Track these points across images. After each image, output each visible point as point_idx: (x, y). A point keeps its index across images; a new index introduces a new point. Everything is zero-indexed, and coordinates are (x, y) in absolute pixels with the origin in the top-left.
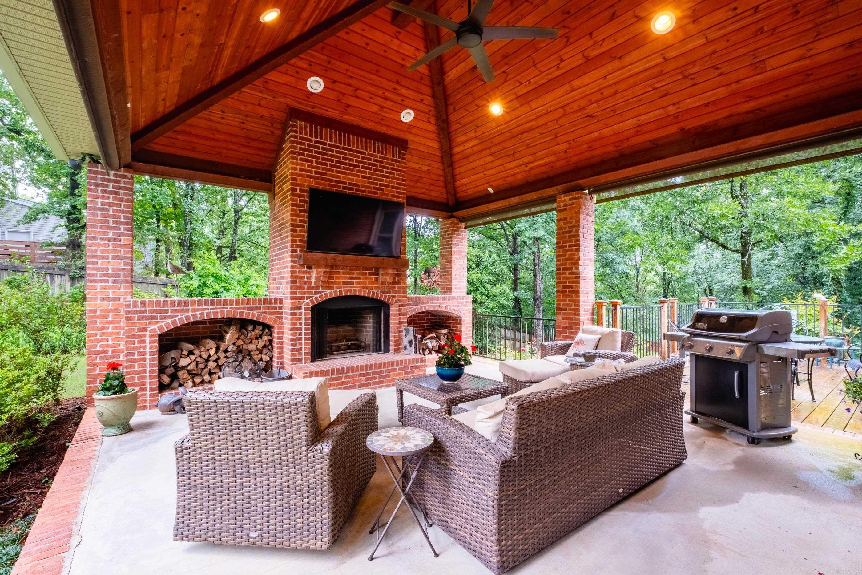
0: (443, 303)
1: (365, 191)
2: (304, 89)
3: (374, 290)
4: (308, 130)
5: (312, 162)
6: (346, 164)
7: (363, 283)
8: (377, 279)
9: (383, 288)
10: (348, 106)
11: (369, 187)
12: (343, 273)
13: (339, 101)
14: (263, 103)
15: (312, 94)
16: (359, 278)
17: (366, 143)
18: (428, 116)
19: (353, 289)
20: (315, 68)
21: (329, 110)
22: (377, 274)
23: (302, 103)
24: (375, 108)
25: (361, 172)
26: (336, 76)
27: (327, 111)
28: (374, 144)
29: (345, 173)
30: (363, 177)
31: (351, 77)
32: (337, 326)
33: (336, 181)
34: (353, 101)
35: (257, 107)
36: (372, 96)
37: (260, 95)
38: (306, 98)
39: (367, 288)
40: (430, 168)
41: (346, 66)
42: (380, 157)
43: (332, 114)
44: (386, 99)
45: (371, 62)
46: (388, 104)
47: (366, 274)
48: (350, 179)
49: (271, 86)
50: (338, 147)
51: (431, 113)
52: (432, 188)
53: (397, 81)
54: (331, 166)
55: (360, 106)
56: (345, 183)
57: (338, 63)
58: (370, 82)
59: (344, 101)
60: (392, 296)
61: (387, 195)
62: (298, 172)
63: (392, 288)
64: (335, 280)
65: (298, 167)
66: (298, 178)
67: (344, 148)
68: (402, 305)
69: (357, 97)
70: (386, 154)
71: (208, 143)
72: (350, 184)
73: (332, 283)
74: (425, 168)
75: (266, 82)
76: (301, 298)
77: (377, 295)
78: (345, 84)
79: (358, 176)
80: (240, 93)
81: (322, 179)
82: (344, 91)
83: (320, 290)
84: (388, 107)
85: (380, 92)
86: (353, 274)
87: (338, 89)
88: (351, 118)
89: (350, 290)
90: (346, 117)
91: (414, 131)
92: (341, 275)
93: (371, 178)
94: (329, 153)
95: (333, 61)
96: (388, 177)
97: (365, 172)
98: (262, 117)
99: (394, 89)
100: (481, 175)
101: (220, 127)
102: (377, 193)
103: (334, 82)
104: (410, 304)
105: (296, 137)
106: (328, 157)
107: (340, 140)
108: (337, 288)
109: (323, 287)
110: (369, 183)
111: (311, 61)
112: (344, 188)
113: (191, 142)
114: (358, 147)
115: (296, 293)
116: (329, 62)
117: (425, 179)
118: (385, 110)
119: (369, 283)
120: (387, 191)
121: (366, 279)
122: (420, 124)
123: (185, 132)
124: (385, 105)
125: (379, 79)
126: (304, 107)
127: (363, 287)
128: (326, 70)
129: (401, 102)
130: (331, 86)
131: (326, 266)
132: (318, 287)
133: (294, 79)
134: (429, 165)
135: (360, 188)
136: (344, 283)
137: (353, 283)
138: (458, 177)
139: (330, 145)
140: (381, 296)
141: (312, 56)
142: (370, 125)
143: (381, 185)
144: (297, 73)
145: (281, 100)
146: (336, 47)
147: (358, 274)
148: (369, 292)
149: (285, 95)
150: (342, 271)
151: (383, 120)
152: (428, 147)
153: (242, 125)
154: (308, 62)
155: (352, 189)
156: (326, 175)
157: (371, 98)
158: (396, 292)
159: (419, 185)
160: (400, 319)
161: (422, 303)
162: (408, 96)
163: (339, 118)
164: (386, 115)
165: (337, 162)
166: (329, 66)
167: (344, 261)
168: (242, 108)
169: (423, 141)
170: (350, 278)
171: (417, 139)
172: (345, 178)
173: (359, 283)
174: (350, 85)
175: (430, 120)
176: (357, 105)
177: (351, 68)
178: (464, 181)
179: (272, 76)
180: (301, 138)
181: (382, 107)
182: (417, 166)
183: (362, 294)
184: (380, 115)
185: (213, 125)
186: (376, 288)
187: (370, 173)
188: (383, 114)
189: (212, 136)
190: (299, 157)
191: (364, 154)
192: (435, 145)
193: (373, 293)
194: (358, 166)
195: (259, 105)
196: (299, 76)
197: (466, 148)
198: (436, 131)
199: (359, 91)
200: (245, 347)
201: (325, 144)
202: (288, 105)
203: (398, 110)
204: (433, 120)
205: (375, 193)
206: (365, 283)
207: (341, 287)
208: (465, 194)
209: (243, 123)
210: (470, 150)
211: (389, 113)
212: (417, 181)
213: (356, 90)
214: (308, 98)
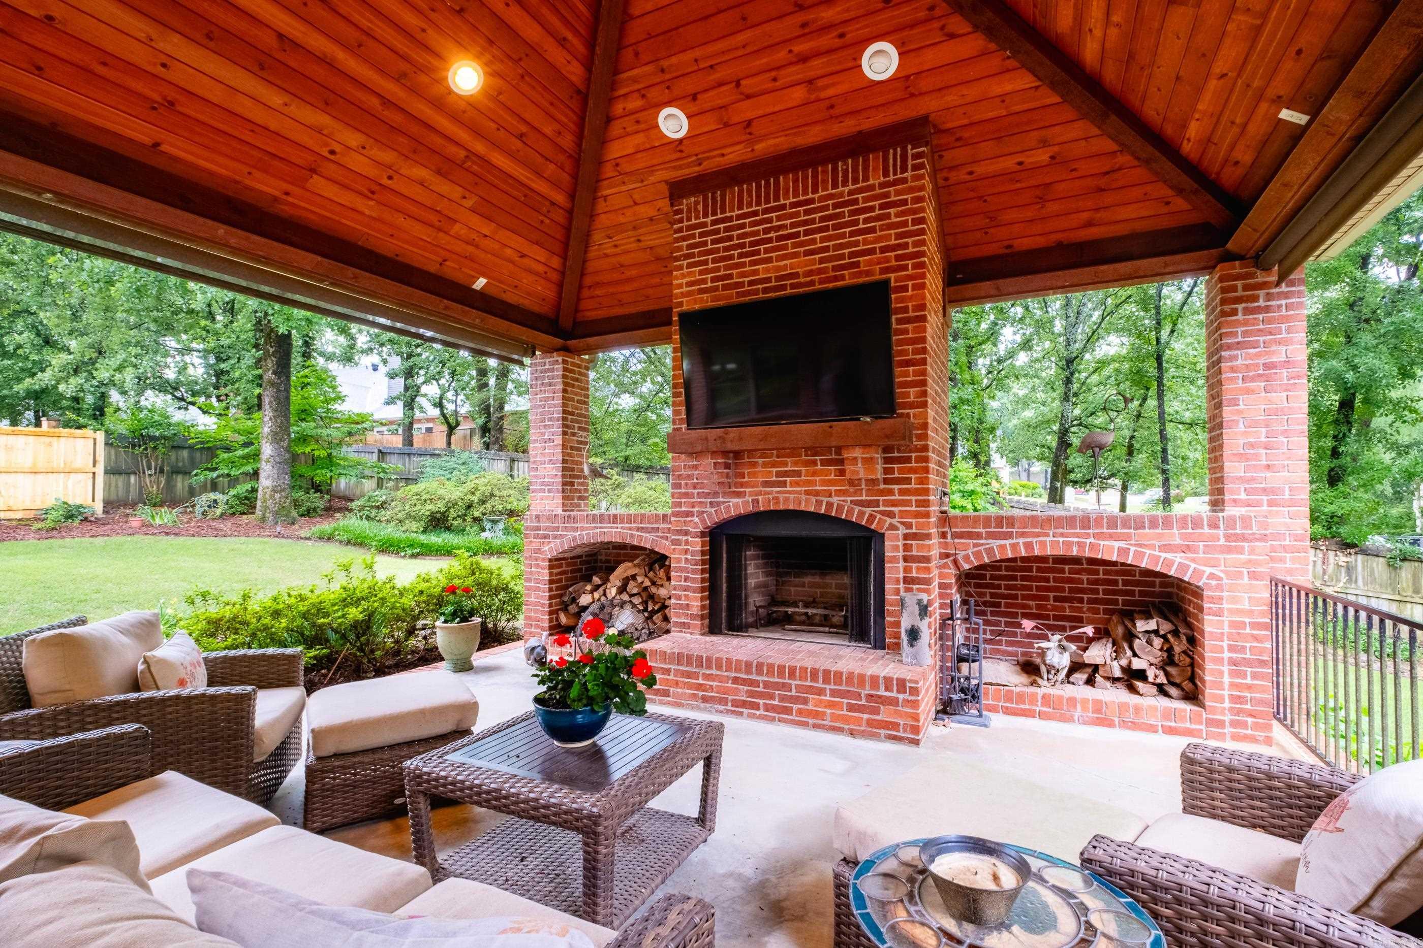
0: (1111, 537)
1: (812, 283)
2: (664, 141)
3: (835, 500)
4: (700, 208)
5: (706, 262)
6: (770, 240)
7: (808, 483)
8: (842, 473)
9: (858, 492)
10: (749, 123)
11: (820, 271)
12: (765, 465)
13: (726, 125)
14: (637, 197)
15: (681, 141)
16: (799, 474)
17: (815, 177)
18: (936, 25)
19: (781, 497)
20: (654, 94)
21: (724, 151)
22: (841, 462)
23: (680, 167)
24: (799, 94)
25: (802, 244)
26: (688, 85)
27: (723, 155)
28: (835, 169)
29: (769, 260)
30: (807, 253)
31: (711, 67)
32: (823, 575)
33: (751, 283)
34: (746, 111)
35: (637, 208)
36: (773, 74)
37: (623, 188)
38: (678, 155)
39: (817, 493)
40: (1056, 148)
41: (689, 56)
42: (851, 193)
43: (735, 154)
44: (804, 59)
45: (720, 12)
46: (817, 66)
47: (814, 463)
48: (778, 269)
49: (626, 167)
50: (755, 214)
51: (937, 12)
52: (1108, 199)
53: (796, 5)
54: (741, 256)
55: (768, 110)
56: (768, 280)
57: (674, 60)
58: (749, 49)
59: (735, 119)
60: (883, 513)
61: (868, 273)
62: (685, 289)
63: (882, 493)
64: (747, 479)
65: (684, 281)
66: (684, 300)
67: (766, 211)
68: (915, 536)
69: (748, 97)
70: (866, 178)
71: (628, 288)
72: (778, 278)
73: (742, 485)
74: (1042, 156)
75: (617, 165)
76: (688, 514)
77: (840, 508)
78: (713, 88)
79: (795, 255)
80: (605, 201)
81: (725, 287)
82: (720, 102)
83: (721, 499)
84: (820, 72)
85: (781, 55)
86: (786, 464)
87: (707, 106)
88: (771, 142)
89: (776, 499)
90: (759, 147)
91: (924, 84)
92: (759, 469)
93: (826, 249)
94: (735, 233)
95: (665, 63)
96: (872, 230)
97: (813, 241)
98: (651, 219)
99: (804, 25)
100: (1213, 84)
101: (625, 259)
102: (843, 277)
103: (694, 97)
104: (978, 536)
105: (680, 230)
106: (735, 242)
107: (758, 197)
108: (751, 494)
109: (725, 494)
110: (822, 261)
111: (638, 90)
112: (765, 290)
113: (612, 294)
114: (796, 195)
115: (679, 505)
116: (663, 71)
117: (1063, 185)
118: (820, 83)
119: (823, 483)
120: (870, 263)
121: (814, 474)
122: (930, 58)
123: (598, 284)
124: (812, 74)
125: (758, 31)
126: (687, 171)
127: (807, 493)
128: (668, 88)
129: (838, 42)
130: (694, 108)
131: (714, 453)
132: (716, 494)
133: (642, 135)
134: (1044, 143)
135: (802, 280)
136: (766, 484)
137: (784, 484)
138: (1169, 130)
139: (739, 217)
140: (851, 511)
141: (635, 80)
142: (814, 136)
143: (852, 255)
144: (638, 122)
145: (652, 179)
146: (650, 37)
147: (796, 464)
148: (819, 503)
149: (651, 170)
150: (760, 461)
151: (832, 107)
152: (1003, 98)
153: (641, 244)
154: (636, 95)
155: (783, 287)
156: (730, 277)
157: (775, 80)
158: (894, 504)
159: (1052, 208)
160: (906, 569)
161: (1023, 535)
162: (847, 16)
163: (750, 155)
164: (830, 92)
165: (752, 244)
166: (668, 77)
167: (740, 439)
168: (622, 219)
169: (972, 92)
170: (778, 474)
171: (951, 98)
172: (767, 271)
173: (797, 484)
174: (721, 84)
175: (950, 28)
176: (761, 113)
177: (698, 53)
178: (1194, 130)
179: (615, 150)
180: (690, 228)
181: (810, 82)
182: (1009, 163)
183: (803, 507)
184: (818, 100)
185: (613, 260)
186: (839, 493)
187: (823, 240)
188: (823, 95)
189: (623, 277)
190: (685, 263)
191: (812, 201)
192: (1023, 81)
193: (830, 505)
194: (797, 235)
195: (636, 204)
196: (642, 126)
197: (1098, 33)
198: (992, 46)
199: (743, 82)
200: (653, 590)
201: (730, 219)
202: (666, 182)
203: (850, 64)
204: (958, 24)
205: (836, 279)
206: (814, 483)
207: (760, 493)
208: (1240, 171)
209: (639, 241)
210: (1113, 32)
211: (833, 85)
212: (1042, 200)
213: (738, 84)
214: (681, 151)
